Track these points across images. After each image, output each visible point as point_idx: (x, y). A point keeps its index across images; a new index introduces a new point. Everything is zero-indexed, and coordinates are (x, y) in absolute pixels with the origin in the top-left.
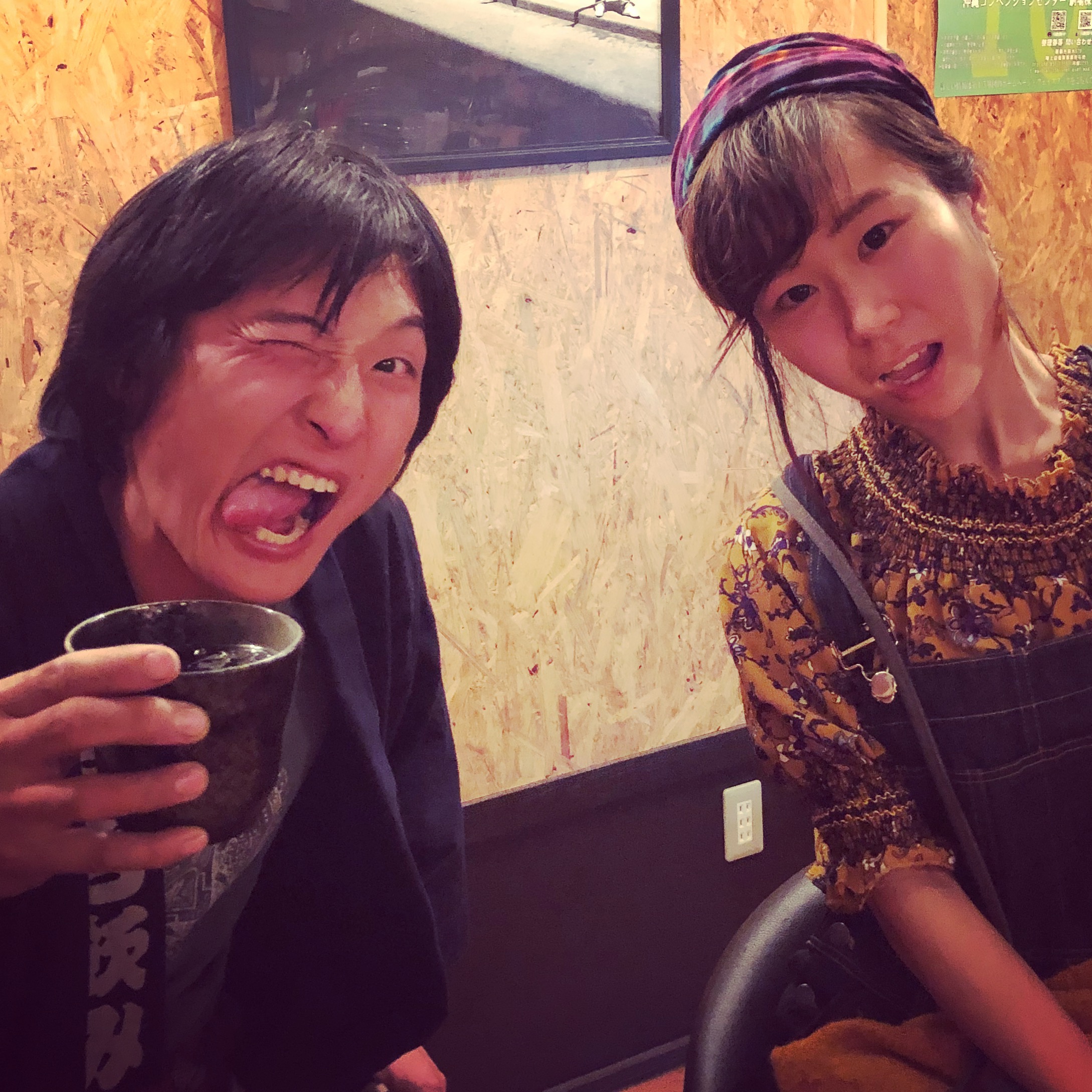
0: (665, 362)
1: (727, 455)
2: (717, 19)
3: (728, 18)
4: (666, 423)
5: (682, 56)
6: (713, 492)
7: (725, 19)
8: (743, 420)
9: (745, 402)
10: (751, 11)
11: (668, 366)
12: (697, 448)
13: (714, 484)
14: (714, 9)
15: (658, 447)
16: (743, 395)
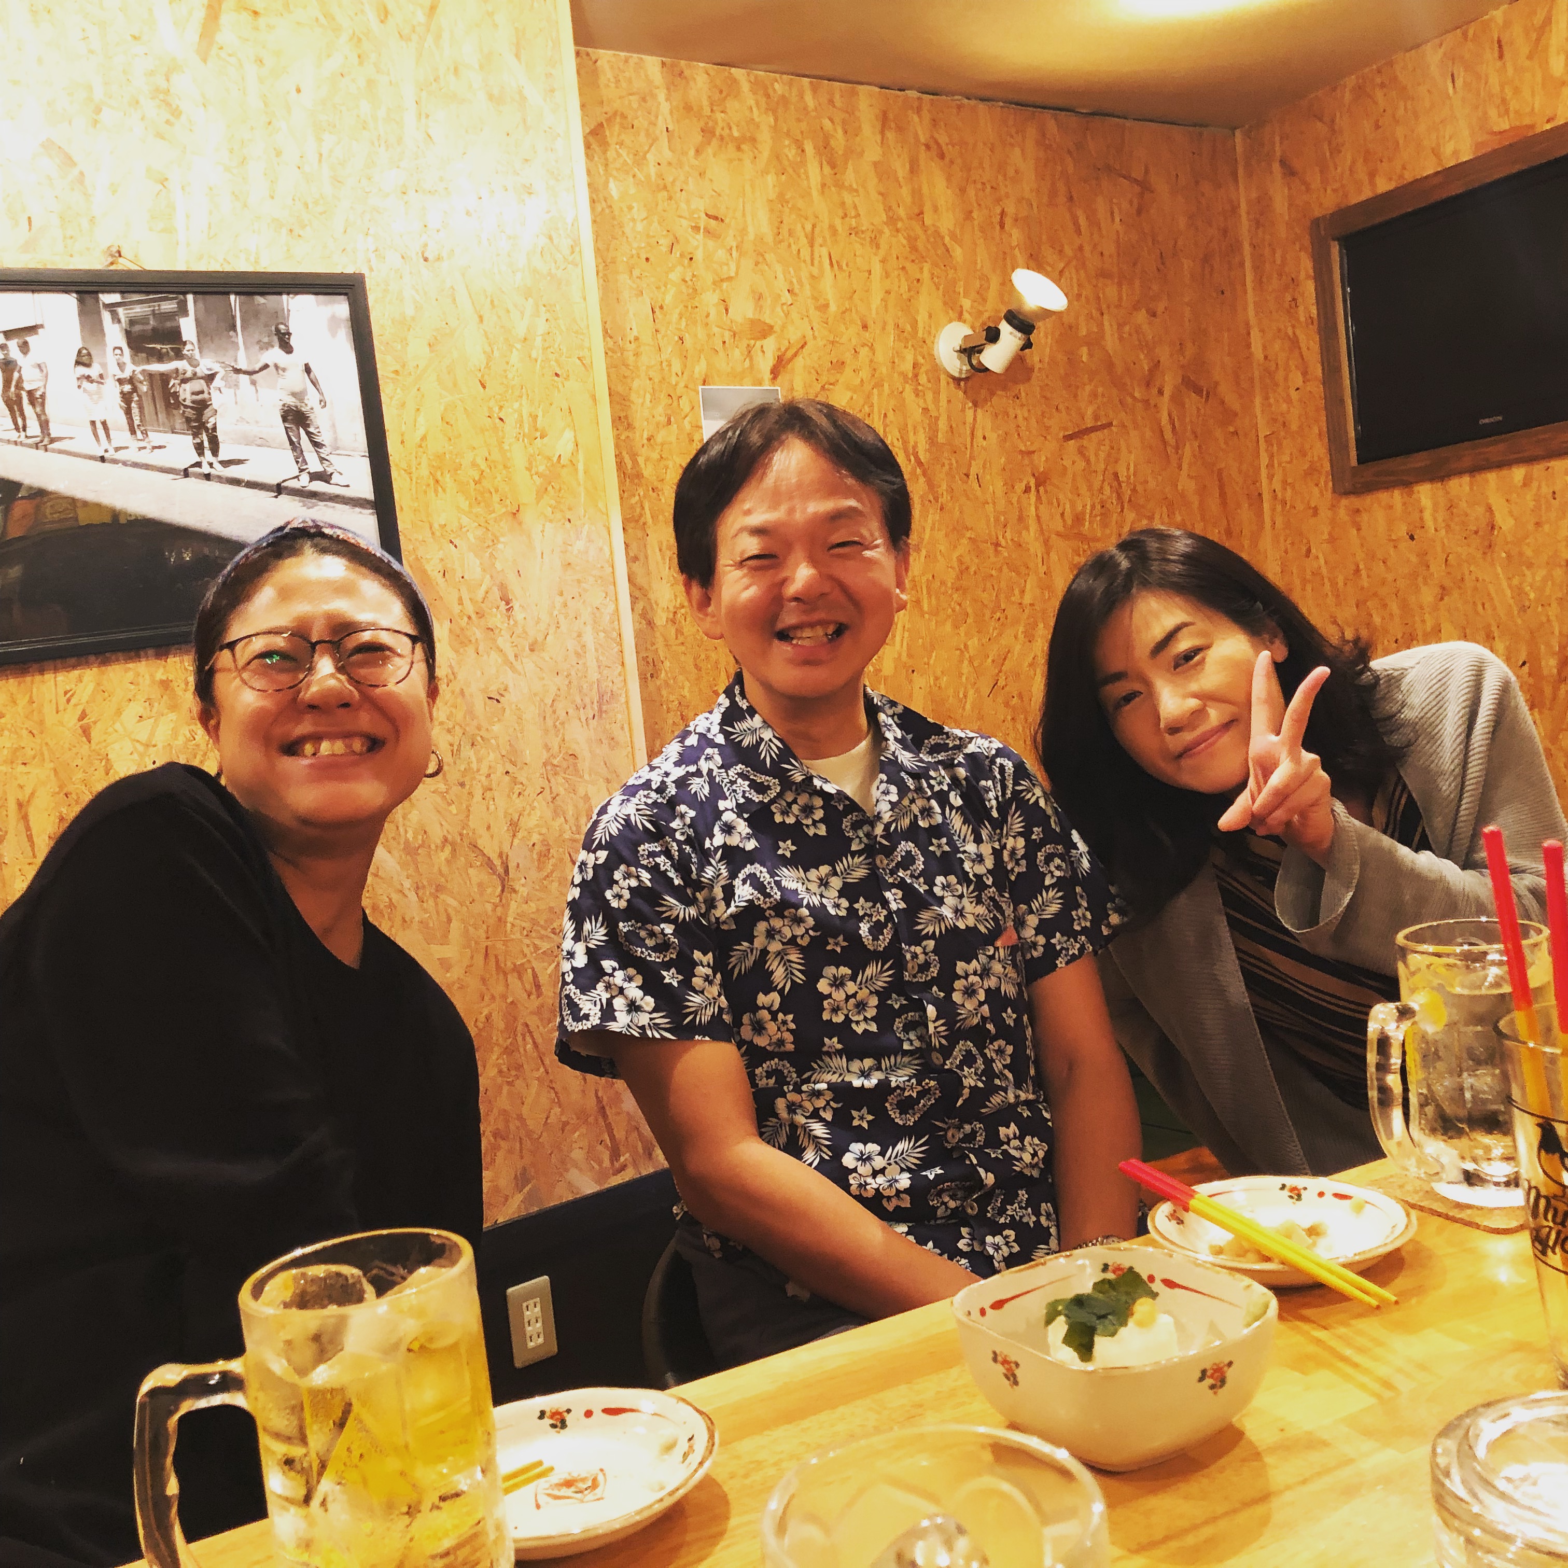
0: (406, 832)
1: (485, 927)
2: (436, 491)
3: (448, 490)
4: (412, 896)
5: (401, 527)
6: (471, 966)
7: (444, 490)
8: (500, 889)
9: (500, 870)
10: (472, 484)
11: (410, 835)
12: (449, 920)
13: (472, 957)
14: (432, 482)
15: (404, 921)
16: (497, 862)
